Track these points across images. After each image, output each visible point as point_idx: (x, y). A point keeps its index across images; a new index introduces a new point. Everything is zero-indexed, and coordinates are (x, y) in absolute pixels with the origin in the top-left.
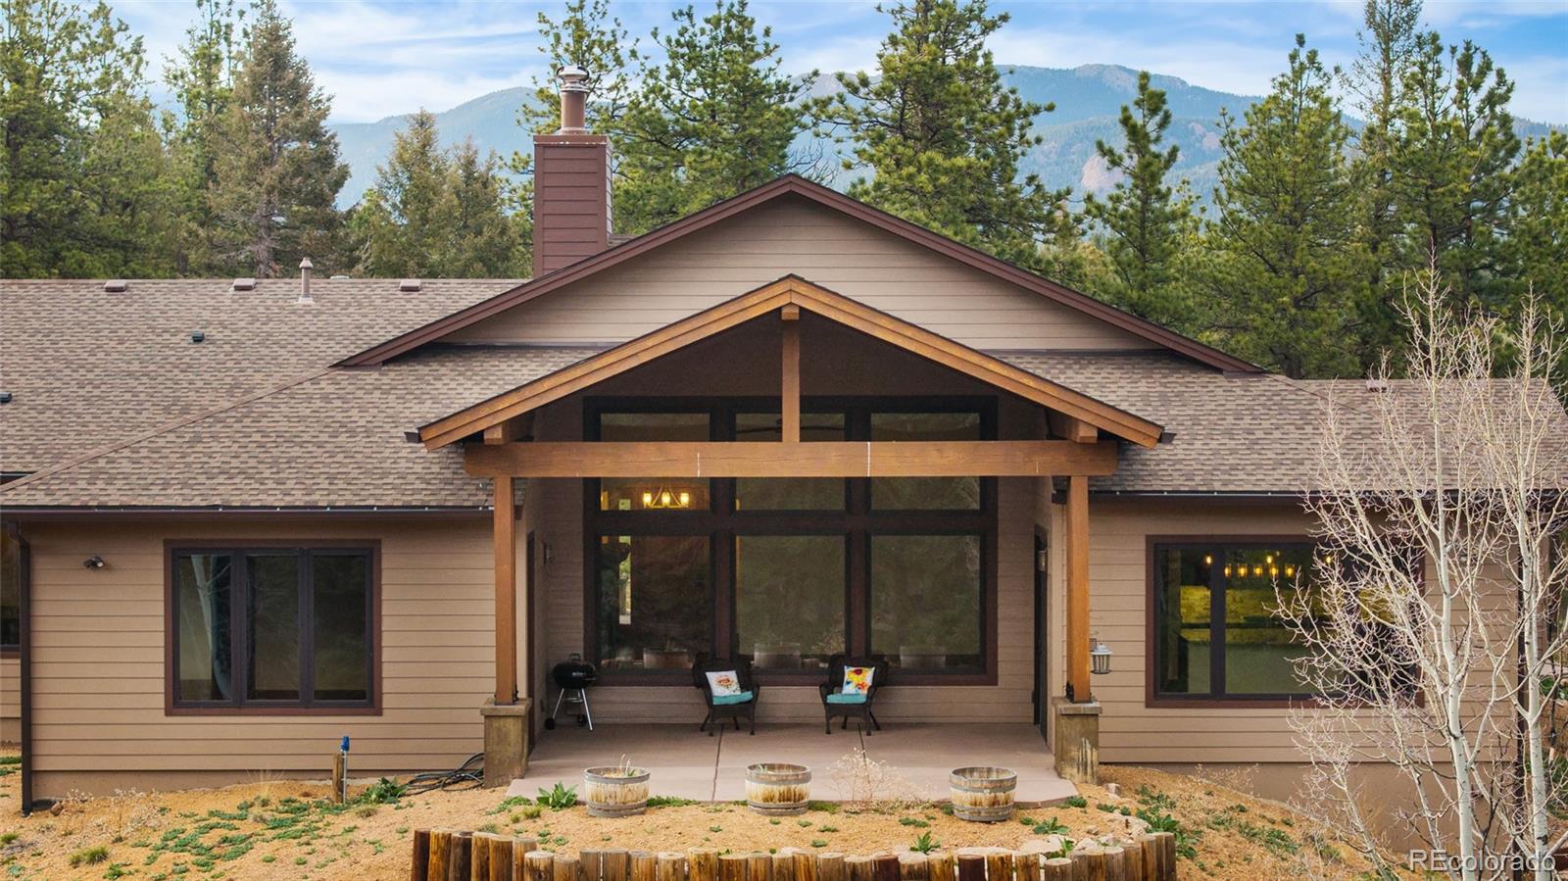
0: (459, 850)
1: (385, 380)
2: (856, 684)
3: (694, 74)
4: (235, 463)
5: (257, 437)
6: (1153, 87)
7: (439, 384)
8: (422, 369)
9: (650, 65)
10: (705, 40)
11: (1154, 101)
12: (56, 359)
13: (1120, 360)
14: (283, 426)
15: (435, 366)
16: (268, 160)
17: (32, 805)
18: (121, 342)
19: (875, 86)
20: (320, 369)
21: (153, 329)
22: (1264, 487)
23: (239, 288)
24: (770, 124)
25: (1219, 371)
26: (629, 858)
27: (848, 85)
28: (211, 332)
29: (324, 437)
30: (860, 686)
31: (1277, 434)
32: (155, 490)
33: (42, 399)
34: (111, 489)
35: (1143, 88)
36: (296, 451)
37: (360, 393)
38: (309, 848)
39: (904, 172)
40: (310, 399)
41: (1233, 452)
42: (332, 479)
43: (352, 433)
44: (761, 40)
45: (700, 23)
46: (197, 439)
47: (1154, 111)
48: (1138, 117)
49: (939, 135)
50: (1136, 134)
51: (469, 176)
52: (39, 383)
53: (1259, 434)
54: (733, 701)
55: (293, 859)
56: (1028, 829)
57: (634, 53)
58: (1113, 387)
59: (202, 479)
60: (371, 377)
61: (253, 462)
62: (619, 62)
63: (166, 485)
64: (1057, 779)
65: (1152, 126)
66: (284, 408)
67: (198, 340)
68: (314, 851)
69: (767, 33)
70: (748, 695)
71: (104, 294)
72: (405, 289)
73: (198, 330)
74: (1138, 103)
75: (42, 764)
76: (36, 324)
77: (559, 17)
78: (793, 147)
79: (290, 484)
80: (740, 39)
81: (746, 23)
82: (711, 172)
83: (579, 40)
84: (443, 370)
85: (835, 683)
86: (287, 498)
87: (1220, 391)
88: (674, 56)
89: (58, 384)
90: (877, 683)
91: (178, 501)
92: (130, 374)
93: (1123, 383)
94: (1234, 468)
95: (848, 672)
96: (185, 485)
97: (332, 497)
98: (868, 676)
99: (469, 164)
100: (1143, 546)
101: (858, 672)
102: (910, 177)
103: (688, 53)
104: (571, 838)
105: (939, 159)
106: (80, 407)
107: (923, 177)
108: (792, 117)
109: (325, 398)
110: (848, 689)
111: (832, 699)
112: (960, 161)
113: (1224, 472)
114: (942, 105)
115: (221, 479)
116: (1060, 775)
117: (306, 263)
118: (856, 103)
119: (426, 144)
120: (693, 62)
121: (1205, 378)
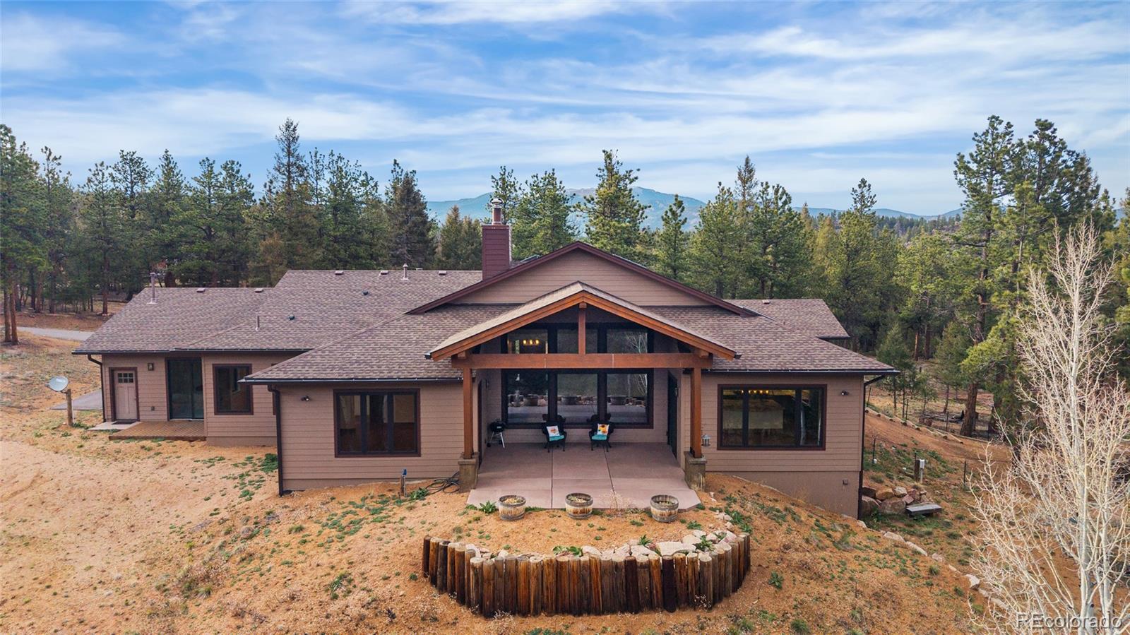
0: (442, 551)
1: (425, 319)
2: (602, 431)
3: (538, 195)
4: (363, 358)
5: (373, 345)
6: (679, 199)
7: (446, 321)
8: (440, 315)
9: (525, 192)
10: (541, 185)
11: (680, 204)
12: (313, 301)
13: (700, 310)
14: (384, 340)
15: (445, 313)
16: (406, 222)
17: (283, 492)
18: (338, 295)
19: (596, 200)
20: (401, 314)
21: (350, 289)
22: (767, 368)
23: (382, 274)
24: (562, 211)
25: (739, 315)
26: (517, 561)
27: (588, 200)
28: (371, 291)
29: (399, 345)
30: (604, 432)
31: (767, 343)
32: (328, 371)
33: (305, 318)
34: (311, 371)
35: (676, 199)
36: (387, 352)
37: (415, 325)
38: (383, 530)
39: (606, 228)
40: (395, 328)
41: (751, 351)
42: (400, 365)
43: (410, 343)
44: (558, 184)
45: (540, 179)
46: (349, 347)
47: (679, 207)
48: (674, 208)
49: (614, 215)
50: (674, 213)
51: (469, 227)
52: (305, 311)
53: (760, 343)
54: (556, 439)
55: (377, 537)
56: (684, 526)
57: (520, 188)
58: (700, 322)
59: (348, 365)
60: (420, 318)
61: (369, 357)
62: (516, 190)
63: (333, 368)
64: (688, 489)
65: (678, 211)
66: (385, 332)
67: (366, 294)
68: (385, 533)
69: (561, 183)
70: (562, 437)
71: (334, 276)
72: (440, 274)
73: (366, 290)
74: (675, 204)
75: (287, 476)
76: (308, 287)
77: (498, 177)
78: (568, 218)
79: (383, 368)
80: (553, 184)
81: (554, 179)
82: (544, 226)
83: (504, 184)
84: (448, 315)
85: (595, 430)
86: (382, 375)
87: (740, 323)
88: (532, 189)
89: (312, 312)
90: (610, 431)
91: (336, 376)
92: (339, 308)
93: (703, 320)
94: (753, 358)
95: (599, 426)
96: (341, 368)
97: (400, 374)
98: (607, 427)
99: (470, 223)
100: (716, 388)
101: (603, 427)
102: (608, 230)
103: (535, 188)
104: (492, 535)
105: (617, 224)
106: (319, 321)
107: (612, 230)
108: (568, 208)
109: (402, 327)
110: (599, 433)
111: (594, 438)
112: (623, 225)
113: (750, 361)
114: (616, 206)
115: (356, 365)
116: (690, 487)
117: (405, 265)
118: (589, 206)
119: (457, 216)
120: (537, 191)
121: (734, 318)
